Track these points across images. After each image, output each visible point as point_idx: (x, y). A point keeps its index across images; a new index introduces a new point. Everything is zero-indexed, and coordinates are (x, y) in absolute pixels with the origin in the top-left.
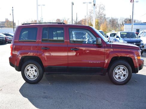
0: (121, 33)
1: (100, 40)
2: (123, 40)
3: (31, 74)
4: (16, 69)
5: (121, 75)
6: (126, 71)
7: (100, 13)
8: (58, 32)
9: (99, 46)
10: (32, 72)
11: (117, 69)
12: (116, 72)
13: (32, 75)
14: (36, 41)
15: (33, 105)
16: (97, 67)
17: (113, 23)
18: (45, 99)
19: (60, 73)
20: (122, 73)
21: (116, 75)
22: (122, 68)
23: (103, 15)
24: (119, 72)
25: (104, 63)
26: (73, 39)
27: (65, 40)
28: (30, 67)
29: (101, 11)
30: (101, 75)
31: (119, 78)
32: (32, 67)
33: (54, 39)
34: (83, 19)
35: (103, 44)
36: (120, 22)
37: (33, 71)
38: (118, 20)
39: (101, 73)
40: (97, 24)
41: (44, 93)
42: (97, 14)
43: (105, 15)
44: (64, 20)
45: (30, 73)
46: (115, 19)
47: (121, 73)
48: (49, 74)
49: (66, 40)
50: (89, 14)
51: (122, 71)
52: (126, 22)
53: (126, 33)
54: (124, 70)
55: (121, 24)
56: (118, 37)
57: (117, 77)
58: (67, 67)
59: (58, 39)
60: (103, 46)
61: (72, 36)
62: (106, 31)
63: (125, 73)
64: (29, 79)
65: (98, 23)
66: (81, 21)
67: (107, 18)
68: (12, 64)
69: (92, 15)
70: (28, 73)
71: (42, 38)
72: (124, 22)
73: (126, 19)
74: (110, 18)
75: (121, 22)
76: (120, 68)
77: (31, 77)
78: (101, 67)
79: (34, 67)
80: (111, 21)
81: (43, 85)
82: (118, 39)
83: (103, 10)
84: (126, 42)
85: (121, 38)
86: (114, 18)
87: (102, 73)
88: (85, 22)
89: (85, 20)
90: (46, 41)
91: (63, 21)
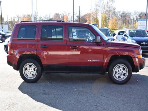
0: (130, 31)
1: (99, 38)
2: (132, 39)
3: (29, 73)
4: (14, 68)
5: (121, 74)
6: (126, 70)
7: (108, 6)
8: (56, 29)
9: (98, 44)
10: (30, 71)
11: (116, 68)
12: (116, 71)
13: (31, 74)
14: (34, 39)
15: (33, 100)
16: (96, 66)
17: (125, 19)
18: (45, 95)
19: (59, 72)
20: (122, 72)
21: (115, 74)
22: (122, 66)
23: (112, 9)
24: (119, 71)
25: (103, 62)
26: (73, 37)
27: (64, 39)
28: (28, 65)
29: (110, 3)
30: (101, 74)
31: (119, 77)
32: (30, 66)
33: (52, 37)
34: (87, 13)
35: (103, 43)
36: (133, 17)
37: (31, 69)
38: (131, 14)
39: (100, 72)
40: (104, 19)
41: (43, 90)
42: (105, 7)
43: (114, 9)
44: (64, 14)
45: (28, 71)
46: (127, 14)
47: (120, 72)
48: (48, 73)
49: (66, 39)
50: (95, 7)
51: (122, 70)
52: (141, 17)
53: (135, 31)
54: (124, 69)
55: (135, 19)
56: (126, 36)
57: (117, 75)
58: (66, 65)
59: (57, 38)
60: (103, 44)
61: (72, 34)
62: (116, 28)
63: (124, 72)
64: (27, 78)
65: (106, 18)
66: (85, 15)
67: (118, 12)
68: (10, 63)
69: (98, 8)
70: (26, 72)
71: (41, 36)
72: (139, 18)
73: (141, 13)
74: (121, 13)
75: (135, 17)
76: (119, 67)
77: (29, 76)
78: (100, 66)
79: (32, 65)
80: (122, 16)
81: (41, 84)
82: (126, 37)
83: (112, 2)
84: (135, 41)
85: (129, 37)
86: (126, 12)
87: (102, 72)
88: (90, 17)
89: (90, 14)
90: (45, 39)
91: (62, 15)
